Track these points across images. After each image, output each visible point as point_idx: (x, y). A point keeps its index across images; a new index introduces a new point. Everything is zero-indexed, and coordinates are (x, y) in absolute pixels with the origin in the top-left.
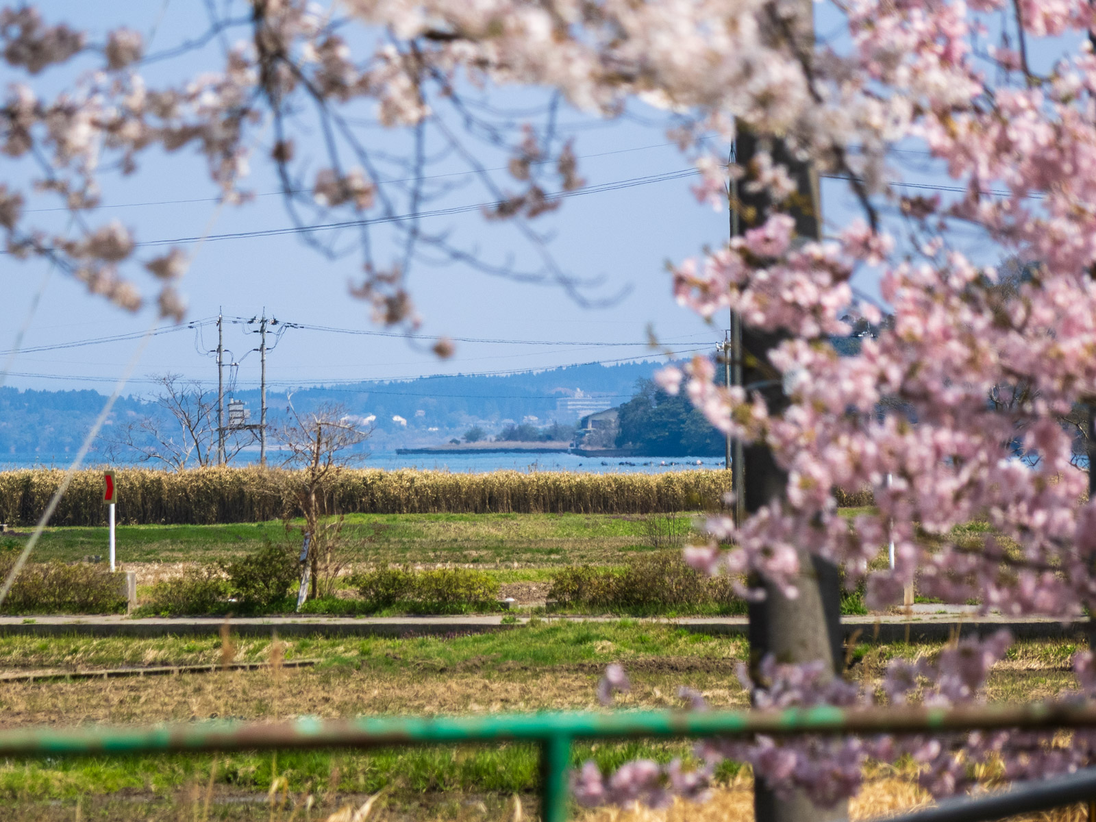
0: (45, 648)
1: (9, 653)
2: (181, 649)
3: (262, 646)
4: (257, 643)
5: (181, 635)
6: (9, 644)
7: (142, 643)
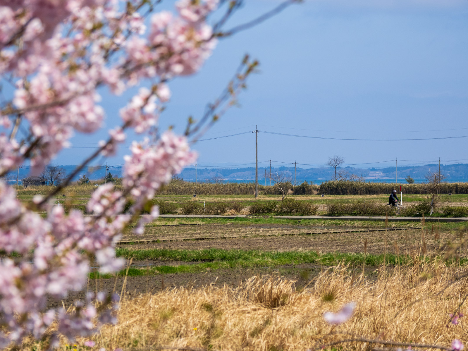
0: (372, 223)
1: (365, 225)
2: (400, 224)
3: (417, 224)
4: (416, 223)
5: (401, 221)
6: (365, 223)
7: (392, 223)
